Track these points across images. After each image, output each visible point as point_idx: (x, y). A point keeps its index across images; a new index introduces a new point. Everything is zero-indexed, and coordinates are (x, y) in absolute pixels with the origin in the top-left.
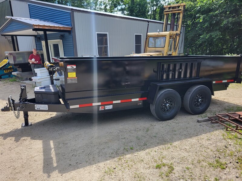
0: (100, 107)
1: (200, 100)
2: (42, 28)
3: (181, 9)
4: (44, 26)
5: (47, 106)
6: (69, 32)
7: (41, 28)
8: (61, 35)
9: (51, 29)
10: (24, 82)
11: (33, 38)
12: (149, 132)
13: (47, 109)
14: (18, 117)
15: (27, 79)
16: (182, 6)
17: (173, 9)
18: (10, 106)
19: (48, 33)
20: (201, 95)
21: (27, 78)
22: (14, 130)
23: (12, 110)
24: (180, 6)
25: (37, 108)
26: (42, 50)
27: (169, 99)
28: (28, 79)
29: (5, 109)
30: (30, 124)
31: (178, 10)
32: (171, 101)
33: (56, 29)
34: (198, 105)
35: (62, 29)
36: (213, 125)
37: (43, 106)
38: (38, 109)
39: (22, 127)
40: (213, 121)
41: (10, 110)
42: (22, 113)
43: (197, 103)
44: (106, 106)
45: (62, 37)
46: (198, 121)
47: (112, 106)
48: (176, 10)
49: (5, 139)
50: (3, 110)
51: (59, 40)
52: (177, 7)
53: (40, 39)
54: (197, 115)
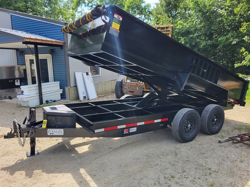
0: (125, 130)
1: (216, 119)
2: (34, 41)
3: (169, 30)
4: (36, 39)
5: (62, 130)
6: (61, 47)
7: (32, 41)
8: (51, 50)
9: (43, 42)
10: (3, 101)
11: (14, 51)
12: (178, 156)
13: (63, 134)
14: (23, 145)
15: (5, 98)
16: (170, 27)
17: (161, 29)
18: (15, 131)
19: (39, 46)
20: (216, 115)
21: (6, 96)
22: (19, 161)
23: (18, 137)
24: (168, 27)
25: (50, 134)
26: (25, 65)
27: (190, 120)
28: (8, 97)
29: (9, 136)
30: (36, 153)
31: (167, 31)
32: (191, 122)
33: (48, 43)
34: (213, 125)
35: (54, 43)
36: (235, 145)
37: (58, 130)
38: (52, 135)
39: (28, 156)
40: (235, 141)
41: (16, 137)
42: (28, 140)
43: (212, 123)
44: (130, 129)
45: (52, 52)
46: (220, 142)
47: (136, 128)
48: (165, 31)
49: (12, 173)
50: (6, 137)
51: (49, 55)
52: (166, 28)
53: (23, 53)
54: (214, 135)
